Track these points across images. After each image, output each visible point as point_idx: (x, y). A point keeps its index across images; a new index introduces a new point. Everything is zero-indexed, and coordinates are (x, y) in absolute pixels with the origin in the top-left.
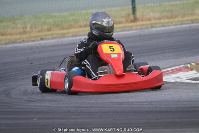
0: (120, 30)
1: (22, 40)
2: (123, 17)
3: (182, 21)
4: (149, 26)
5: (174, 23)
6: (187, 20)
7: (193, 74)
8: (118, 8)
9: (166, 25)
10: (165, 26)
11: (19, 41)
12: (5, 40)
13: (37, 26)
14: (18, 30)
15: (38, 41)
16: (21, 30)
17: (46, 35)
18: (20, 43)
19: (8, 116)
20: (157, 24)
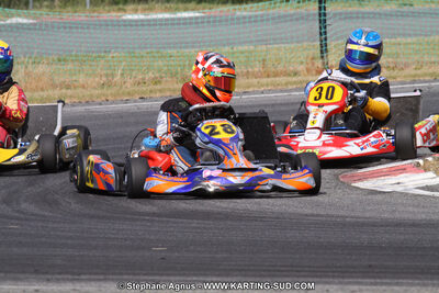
0: (294, 87)
1: (103, 98)
2: (302, 63)
3: (415, 76)
5: (399, 79)
6: (426, 75)
7: (428, 178)
8: (292, 46)
11: (99, 100)
12: (71, 96)
13: (134, 73)
14: (97, 79)
15: (135, 101)
16: (104, 79)
17: (151, 91)
18: (100, 104)
19: (69, 242)
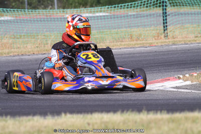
0: (139, 46)
1: (32, 53)
4: (171, 43)
5: (198, 41)
9: (189, 43)
10: (187, 44)
11: (29, 54)
20: (180, 41)
